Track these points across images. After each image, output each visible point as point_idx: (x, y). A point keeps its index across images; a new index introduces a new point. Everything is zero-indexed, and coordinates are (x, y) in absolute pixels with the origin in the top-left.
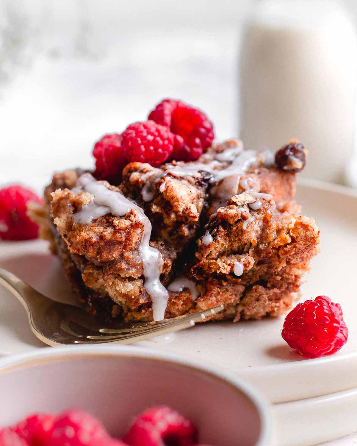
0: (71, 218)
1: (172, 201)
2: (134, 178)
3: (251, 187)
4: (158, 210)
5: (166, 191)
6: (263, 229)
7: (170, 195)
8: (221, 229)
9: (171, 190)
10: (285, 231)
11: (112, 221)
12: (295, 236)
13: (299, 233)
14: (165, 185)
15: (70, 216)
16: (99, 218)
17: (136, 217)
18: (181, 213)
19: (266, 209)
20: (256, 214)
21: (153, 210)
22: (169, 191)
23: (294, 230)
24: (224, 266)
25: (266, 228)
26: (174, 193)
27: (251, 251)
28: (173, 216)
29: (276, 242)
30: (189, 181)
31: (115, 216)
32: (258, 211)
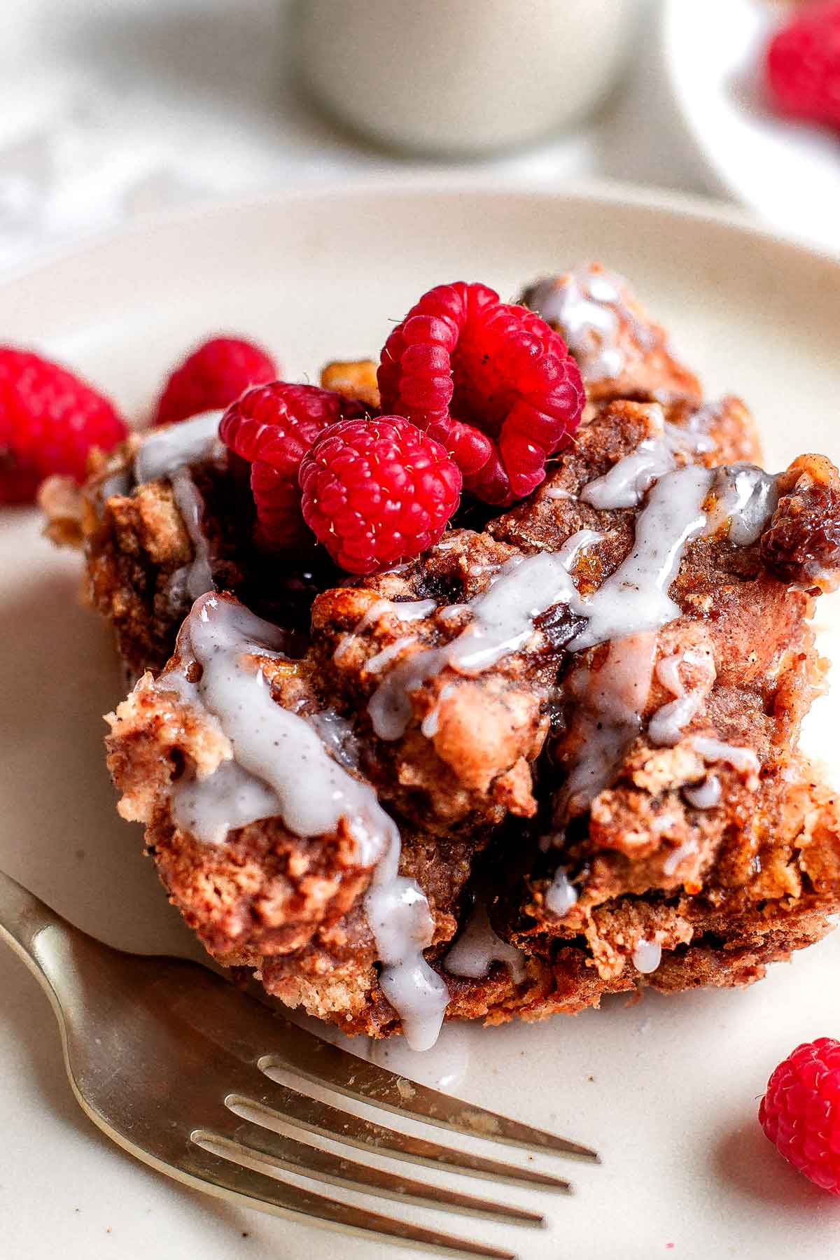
0: (168, 799)
1: (458, 767)
2: (345, 656)
3: (689, 685)
4: (417, 782)
5: (442, 734)
6: (723, 852)
7: (453, 748)
8: (601, 867)
9: (457, 733)
10: (785, 853)
11: (287, 856)
12: (813, 876)
13: (824, 869)
14: (440, 716)
15: (166, 792)
16: (250, 826)
17: (356, 848)
18: (484, 797)
19: (732, 806)
20: (703, 821)
21: (402, 781)
22: (450, 737)
23: (813, 849)
24: (605, 953)
25: (730, 851)
26: (465, 746)
27: (683, 904)
28: (461, 799)
29: (756, 889)
30: (507, 674)
31: (292, 836)
32: (711, 813)
